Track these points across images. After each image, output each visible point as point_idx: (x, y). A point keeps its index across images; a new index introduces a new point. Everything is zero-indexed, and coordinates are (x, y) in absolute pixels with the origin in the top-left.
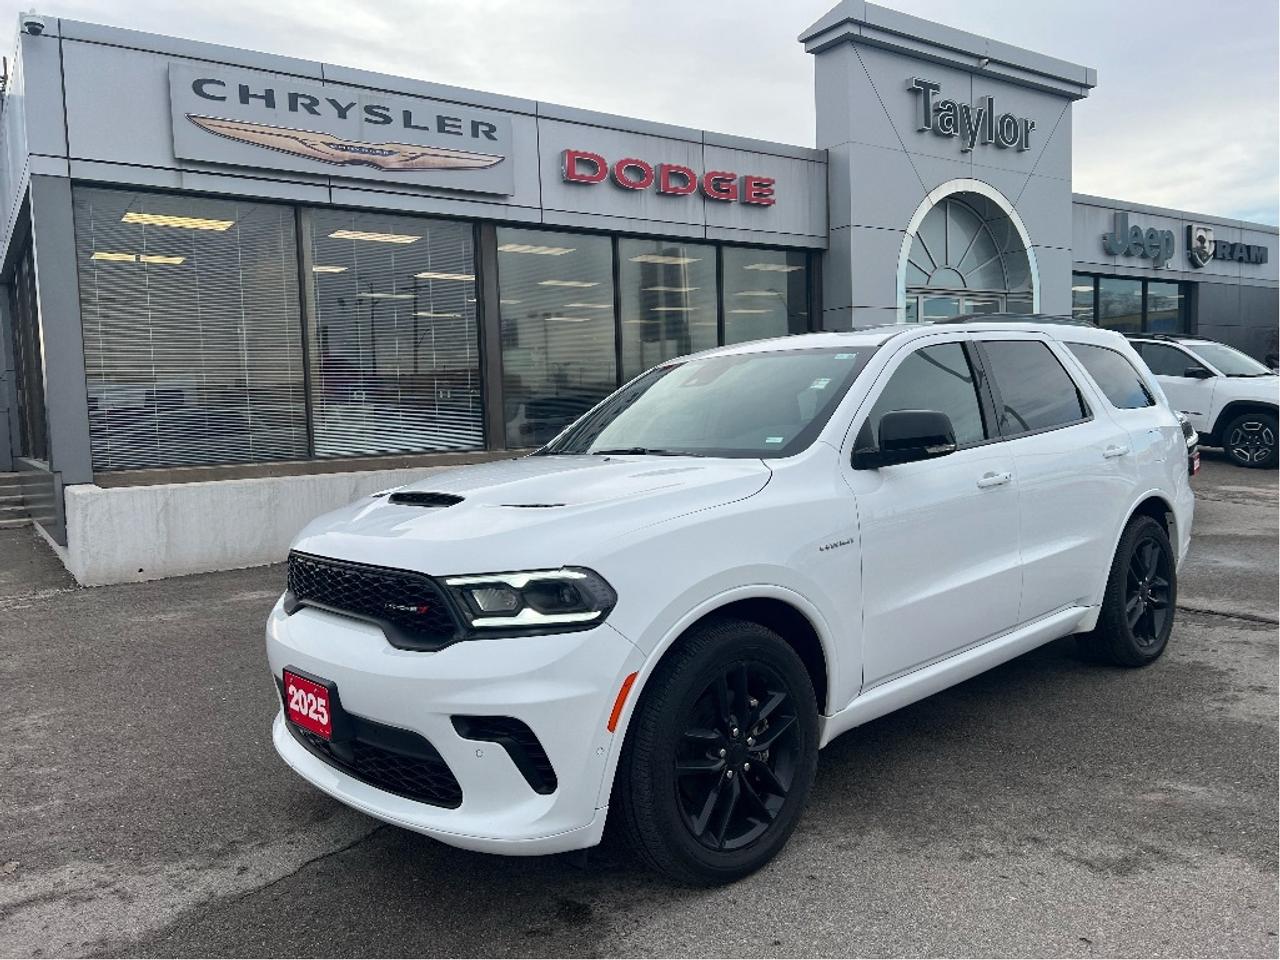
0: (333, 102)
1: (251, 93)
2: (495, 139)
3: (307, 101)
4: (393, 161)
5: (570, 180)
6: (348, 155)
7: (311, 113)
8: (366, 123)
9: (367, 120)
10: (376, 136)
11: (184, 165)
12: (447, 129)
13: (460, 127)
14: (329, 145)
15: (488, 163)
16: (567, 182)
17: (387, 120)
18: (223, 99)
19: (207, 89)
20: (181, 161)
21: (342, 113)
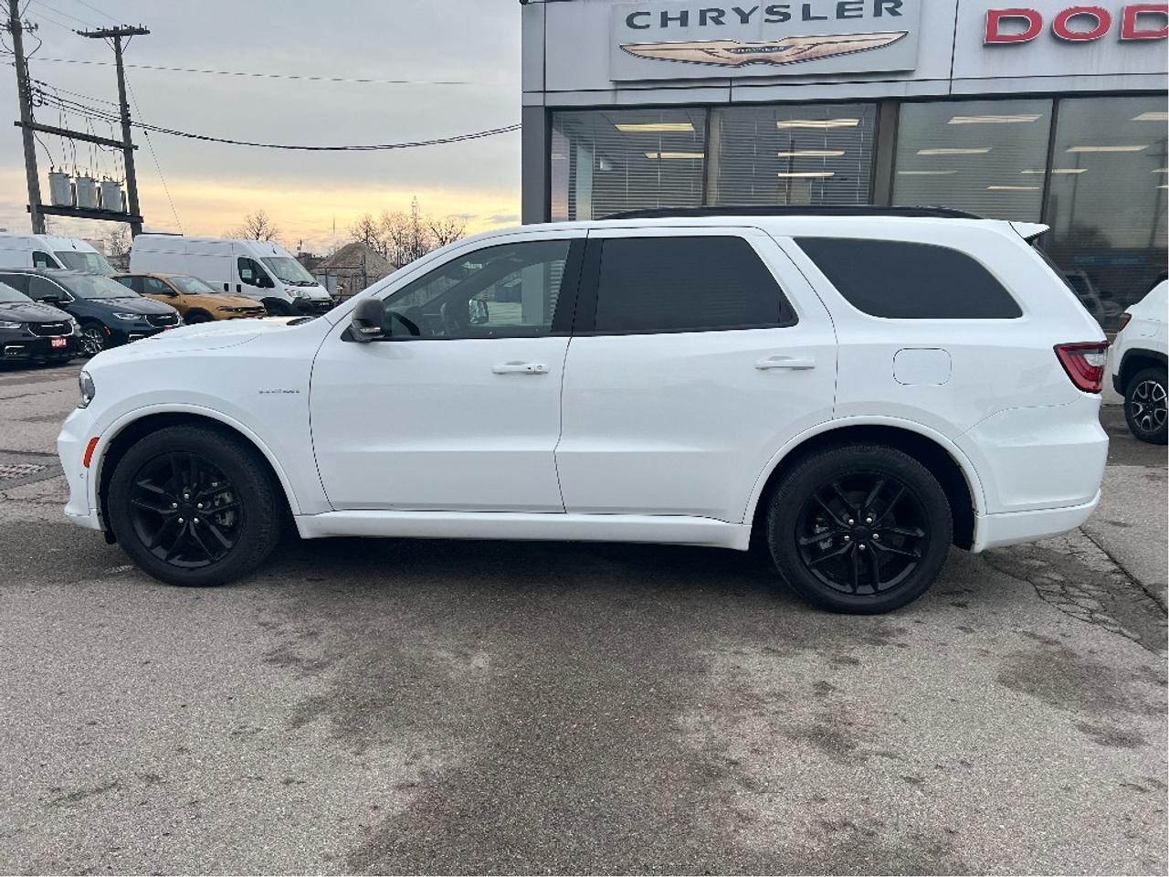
0: (737, 10)
1: (669, 16)
2: (900, 14)
3: (715, 14)
4: (786, 55)
5: (992, 43)
6: (745, 57)
7: (717, 24)
8: (767, 23)
9: (767, 20)
10: (775, 34)
11: (621, 85)
12: (846, 14)
13: (861, 9)
14: (728, 50)
15: (889, 41)
16: (987, 46)
17: (787, 17)
18: (648, 26)
19: (638, 21)
20: (617, 82)
21: (745, 19)
